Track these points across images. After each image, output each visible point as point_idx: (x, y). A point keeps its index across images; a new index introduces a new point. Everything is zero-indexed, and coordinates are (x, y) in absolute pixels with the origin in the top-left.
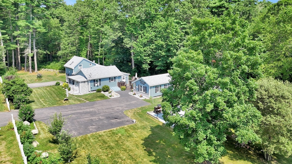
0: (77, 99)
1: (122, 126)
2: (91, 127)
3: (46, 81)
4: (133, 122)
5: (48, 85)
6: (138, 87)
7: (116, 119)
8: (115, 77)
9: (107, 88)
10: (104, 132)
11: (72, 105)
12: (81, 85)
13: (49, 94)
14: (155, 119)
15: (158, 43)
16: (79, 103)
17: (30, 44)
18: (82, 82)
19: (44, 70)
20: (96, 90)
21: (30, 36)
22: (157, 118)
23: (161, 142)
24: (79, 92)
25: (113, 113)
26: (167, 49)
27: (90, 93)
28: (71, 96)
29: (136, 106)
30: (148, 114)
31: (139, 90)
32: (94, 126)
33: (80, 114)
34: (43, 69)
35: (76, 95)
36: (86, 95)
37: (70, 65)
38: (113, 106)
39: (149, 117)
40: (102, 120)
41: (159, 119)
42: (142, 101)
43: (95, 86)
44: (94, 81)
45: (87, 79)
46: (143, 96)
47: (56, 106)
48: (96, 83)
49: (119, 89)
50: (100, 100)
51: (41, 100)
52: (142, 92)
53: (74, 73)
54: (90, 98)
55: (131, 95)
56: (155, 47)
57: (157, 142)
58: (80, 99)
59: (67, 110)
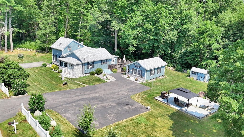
0: (75, 83)
1: (140, 114)
2: (108, 115)
3: (28, 62)
4: (147, 108)
5: (34, 67)
6: (131, 70)
7: (128, 106)
8: (106, 60)
9: (101, 70)
10: (127, 122)
11: (73, 90)
12: (76, 68)
13: (40, 76)
14: (166, 105)
15: (147, 27)
16: (79, 87)
17: (6, 22)
18: (77, 65)
19: (19, 50)
20: (89, 73)
21: (7, 14)
22: (168, 104)
23: (189, 131)
24: (74, 75)
25: (120, 98)
26: (154, 33)
27: (84, 76)
28: (66, 79)
29: (139, 91)
30: (155, 99)
31: (133, 74)
32: (111, 114)
33: (88, 100)
34: (18, 48)
35: (71, 78)
36: (81, 78)
37: (58, 46)
38: (116, 91)
39: (158, 103)
40: (114, 107)
41: (170, 105)
42: (140, 84)
43: (88, 68)
44: (88, 64)
45: (81, 62)
46: (138, 80)
47: (56, 90)
48: (90, 66)
49: (110, 72)
50: (99, 84)
51: (36, 84)
52: (137, 75)
53: (63, 55)
54: (87, 81)
55: (126, 78)
56: (142, 30)
57: (184, 131)
58: (78, 83)
59: (71, 96)
